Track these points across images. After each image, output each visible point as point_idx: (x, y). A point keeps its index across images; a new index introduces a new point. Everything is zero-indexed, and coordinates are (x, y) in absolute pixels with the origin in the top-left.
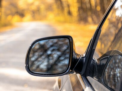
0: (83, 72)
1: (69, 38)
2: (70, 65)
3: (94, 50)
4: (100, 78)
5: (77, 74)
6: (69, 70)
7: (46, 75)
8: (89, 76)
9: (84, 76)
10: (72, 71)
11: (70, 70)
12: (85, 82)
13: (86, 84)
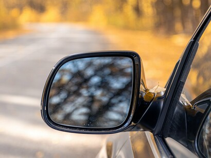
0: (158, 127)
1: (133, 56)
2: (133, 111)
3: (183, 83)
4: (191, 143)
5: (146, 132)
6: (130, 123)
7: (83, 131)
8: (169, 136)
9: (161, 137)
10: (135, 126)
11: (133, 123)
12: (161, 148)
13: (163, 152)
